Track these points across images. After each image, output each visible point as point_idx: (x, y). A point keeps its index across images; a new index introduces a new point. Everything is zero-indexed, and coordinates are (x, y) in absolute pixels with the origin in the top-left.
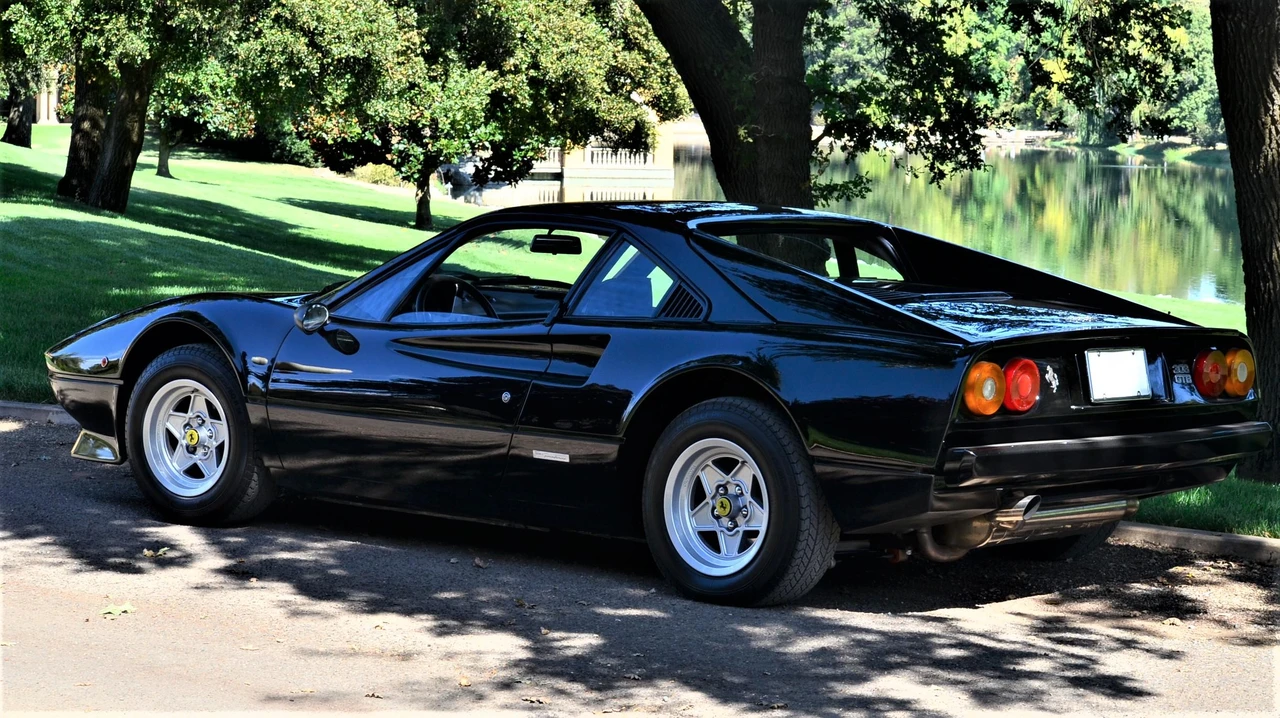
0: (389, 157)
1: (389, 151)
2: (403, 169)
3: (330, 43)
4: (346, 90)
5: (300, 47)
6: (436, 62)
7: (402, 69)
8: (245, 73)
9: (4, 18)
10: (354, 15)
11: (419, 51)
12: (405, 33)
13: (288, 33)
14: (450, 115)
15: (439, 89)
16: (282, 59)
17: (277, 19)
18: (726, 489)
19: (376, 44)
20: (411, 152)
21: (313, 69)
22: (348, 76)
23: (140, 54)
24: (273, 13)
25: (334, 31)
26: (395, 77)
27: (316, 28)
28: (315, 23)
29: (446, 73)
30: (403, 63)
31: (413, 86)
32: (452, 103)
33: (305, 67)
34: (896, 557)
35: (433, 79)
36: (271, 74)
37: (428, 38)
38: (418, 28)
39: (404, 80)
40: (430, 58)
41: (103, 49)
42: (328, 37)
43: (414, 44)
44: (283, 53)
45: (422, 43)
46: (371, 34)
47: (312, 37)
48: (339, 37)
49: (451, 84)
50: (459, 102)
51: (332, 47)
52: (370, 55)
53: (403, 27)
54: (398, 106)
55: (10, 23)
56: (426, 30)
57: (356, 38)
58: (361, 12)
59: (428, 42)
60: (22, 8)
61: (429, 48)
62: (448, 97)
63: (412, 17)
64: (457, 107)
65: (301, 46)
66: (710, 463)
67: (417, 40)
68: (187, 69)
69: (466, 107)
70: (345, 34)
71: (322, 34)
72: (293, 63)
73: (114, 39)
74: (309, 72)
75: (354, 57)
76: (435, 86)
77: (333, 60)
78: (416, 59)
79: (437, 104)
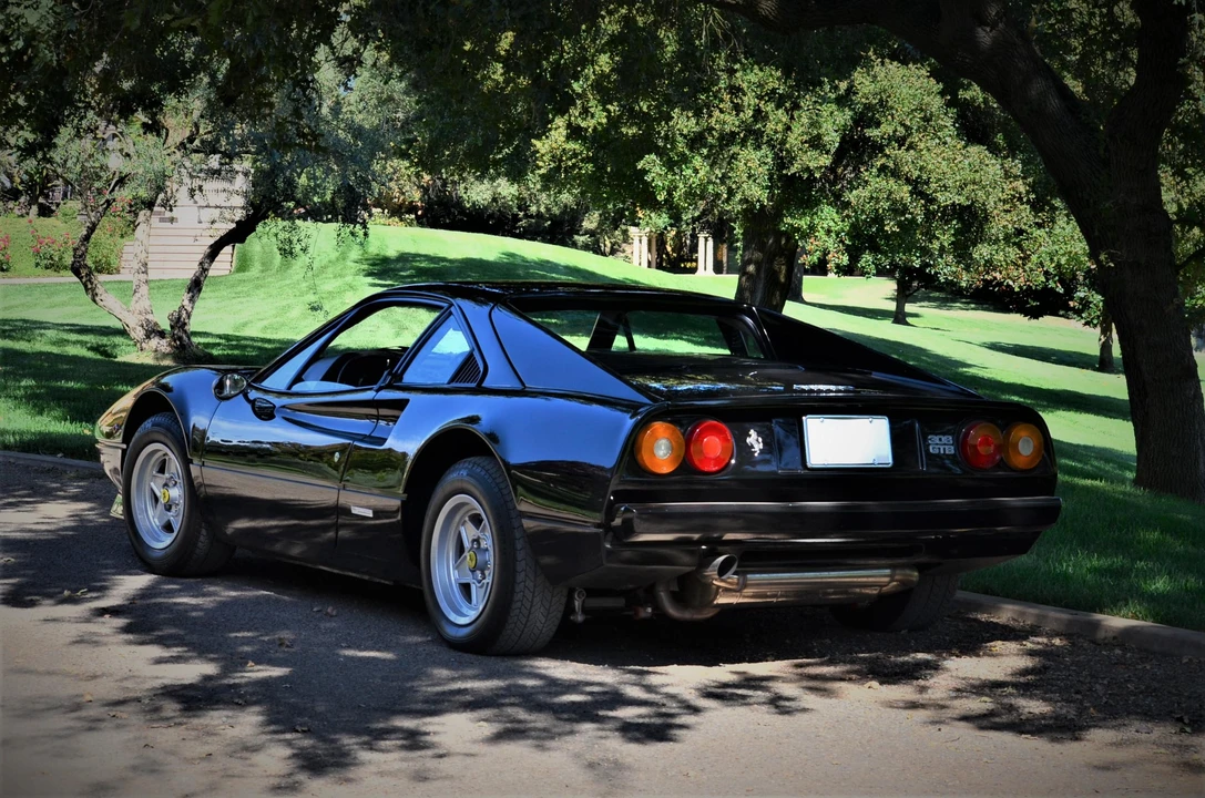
0: (1071, 304)
1: (1072, 299)
2: (1084, 315)
3: (935, 191)
4: (953, 235)
5: (902, 195)
6: (1042, 210)
7: (1008, 217)
8: (857, 219)
9: (639, 167)
10: (960, 165)
11: (1025, 200)
12: (1011, 182)
13: (892, 181)
14: (1055, 258)
15: (1045, 235)
16: (886, 205)
17: (883, 169)
18: (479, 544)
19: (980, 193)
20: (1091, 299)
21: (917, 215)
22: (954, 222)
23: (758, 201)
24: (879, 163)
25: (940, 180)
26: (1000, 224)
27: (919, 177)
28: (918, 173)
29: (1053, 221)
30: (1010, 211)
31: (1020, 232)
32: (1057, 247)
33: (910, 213)
34: (637, 614)
35: (1040, 226)
36: (878, 220)
37: (1033, 188)
38: (1024, 178)
39: (1010, 226)
40: (1036, 207)
41: (725, 196)
42: (933, 186)
43: (1020, 194)
44: (888, 199)
45: (1028, 193)
46: (974, 183)
47: (916, 185)
48: (944, 186)
49: (1057, 230)
50: (1064, 247)
51: (938, 195)
52: (973, 203)
53: (1007, 175)
54: (1003, 250)
55: (645, 172)
56: (1030, 180)
57: (960, 187)
58: (967, 163)
59: (1033, 191)
60: (655, 157)
61: (1034, 196)
62: (1054, 242)
63: (1016, 167)
64: (1062, 252)
65: (904, 192)
66: (467, 519)
67: (1022, 189)
68: (804, 214)
69: (1070, 252)
70: (950, 183)
71: (927, 183)
72: (898, 209)
73: (734, 186)
74: (914, 218)
75: (959, 205)
76: (1041, 232)
77: (939, 207)
78: (1022, 207)
79: (1043, 248)
